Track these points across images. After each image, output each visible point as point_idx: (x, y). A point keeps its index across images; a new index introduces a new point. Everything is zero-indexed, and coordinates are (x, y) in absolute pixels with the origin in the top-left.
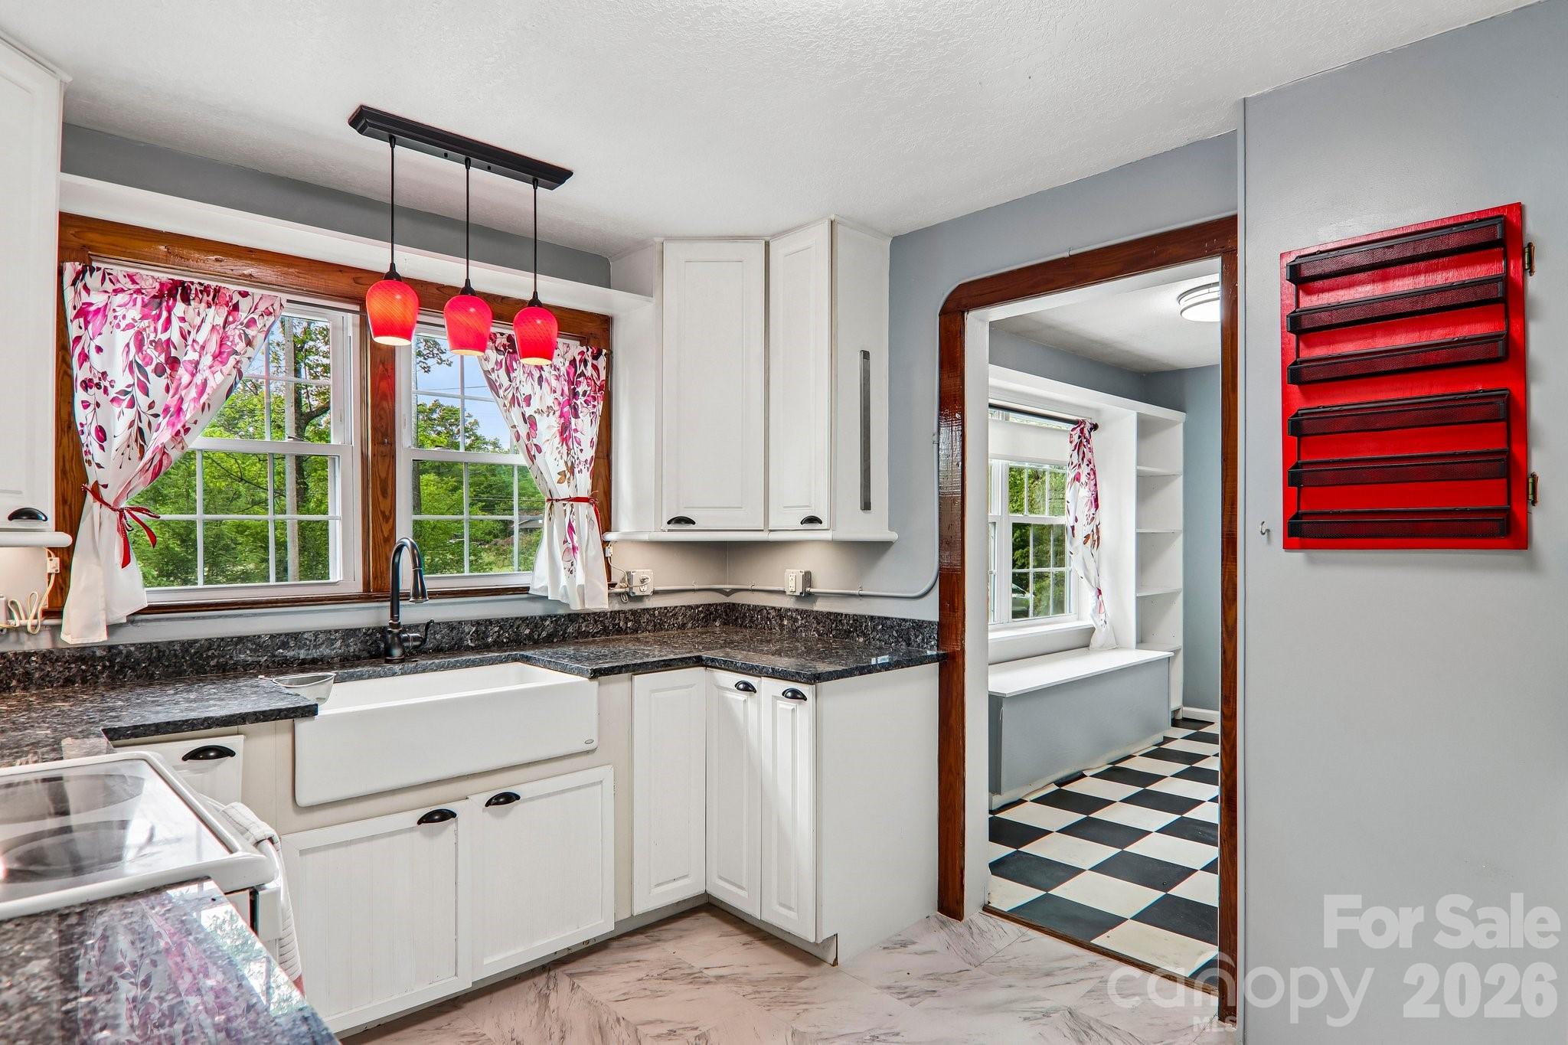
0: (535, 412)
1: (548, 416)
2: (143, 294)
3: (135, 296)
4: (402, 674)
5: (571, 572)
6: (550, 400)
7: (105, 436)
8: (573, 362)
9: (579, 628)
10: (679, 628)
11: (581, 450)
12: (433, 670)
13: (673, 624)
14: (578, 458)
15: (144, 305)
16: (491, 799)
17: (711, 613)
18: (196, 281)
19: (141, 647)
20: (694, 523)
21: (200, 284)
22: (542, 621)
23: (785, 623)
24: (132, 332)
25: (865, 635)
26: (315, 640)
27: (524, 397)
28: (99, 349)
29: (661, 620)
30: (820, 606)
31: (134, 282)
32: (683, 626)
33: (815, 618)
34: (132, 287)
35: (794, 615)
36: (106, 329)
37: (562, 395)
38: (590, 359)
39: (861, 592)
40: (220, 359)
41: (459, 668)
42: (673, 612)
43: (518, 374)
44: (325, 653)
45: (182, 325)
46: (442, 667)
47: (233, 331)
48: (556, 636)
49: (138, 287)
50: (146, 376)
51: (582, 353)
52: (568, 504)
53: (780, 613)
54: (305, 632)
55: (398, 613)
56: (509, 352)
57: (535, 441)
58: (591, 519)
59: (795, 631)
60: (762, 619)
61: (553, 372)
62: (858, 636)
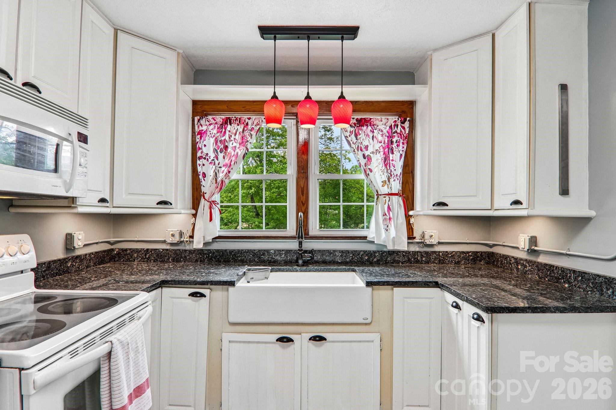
0: (371, 153)
1: (376, 154)
2: (217, 124)
3: (215, 125)
4: (300, 271)
5: (387, 230)
6: (377, 146)
7: (206, 176)
8: (391, 127)
9: (394, 258)
10: (455, 263)
11: (395, 170)
12: (313, 271)
13: (452, 261)
14: (393, 174)
15: (218, 128)
16: (312, 337)
17: (478, 257)
18: (234, 117)
19: (218, 251)
20: (447, 205)
21: (235, 117)
22: (374, 253)
23: (520, 267)
24: (214, 138)
25: (569, 283)
26: (275, 253)
27: (364, 146)
28: (205, 146)
29: (443, 258)
30: (542, 259)
31: (215, 120)
32: (458, 263)
33: (537, 266)
34: (215, 122)
35: (525, 263)
36: (207, 138)
37: (384, 144)
38: (399, 124)
39: (568, 253)
40: (242, 145)
41: (325, 271)
42: (453, 255)
43: (362, 136)
44: (278, 259)
45: (229, 133)
46: (318, 270)
47: (247, 133)
48: (381, 261)
49: (216, 122)
50: (218, 153)
51: (395, 121)
52: (387, 197)
53: (517, 261)
54: (271, 250)
55: (302, 245)
56: (357, 126)
57: (369, 167)
58: (400, 204)
59: (525, 273)
60: (507, 263)
61: (380, 133)
62: (564, 282)
